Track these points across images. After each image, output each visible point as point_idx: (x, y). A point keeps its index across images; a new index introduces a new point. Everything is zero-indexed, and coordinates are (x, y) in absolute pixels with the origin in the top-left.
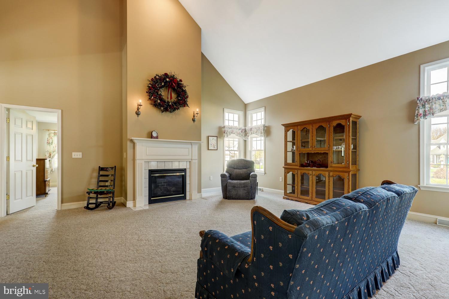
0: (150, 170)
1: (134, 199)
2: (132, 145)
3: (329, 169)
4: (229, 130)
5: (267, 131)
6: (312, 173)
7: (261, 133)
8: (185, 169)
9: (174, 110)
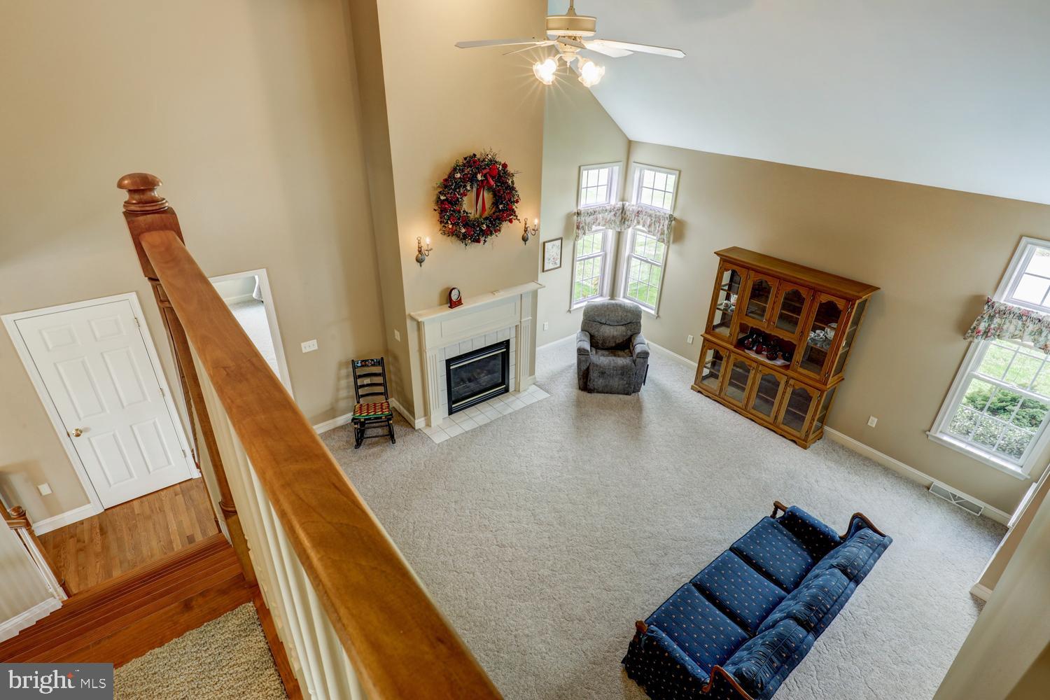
0: (447, 361)
1: (426, 413)
2: (416, 326)
3: (790, 372)
4: (589, 219)
5: (676, 230)
6: (758, 367)
7: (662, 233)
8: (508, 340)
9: (491, 234)
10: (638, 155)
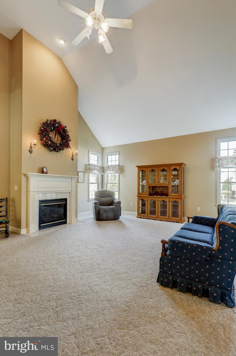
0: (39, 201)
1: (27, 226)
2: (26, 178)
3: (169, 197)
4: (93, 167)
5: (121, 169)
6: (158, 200)
7: (117, 171)
8: (66, 199)
9: (60, 150)
10: (105, 151)
